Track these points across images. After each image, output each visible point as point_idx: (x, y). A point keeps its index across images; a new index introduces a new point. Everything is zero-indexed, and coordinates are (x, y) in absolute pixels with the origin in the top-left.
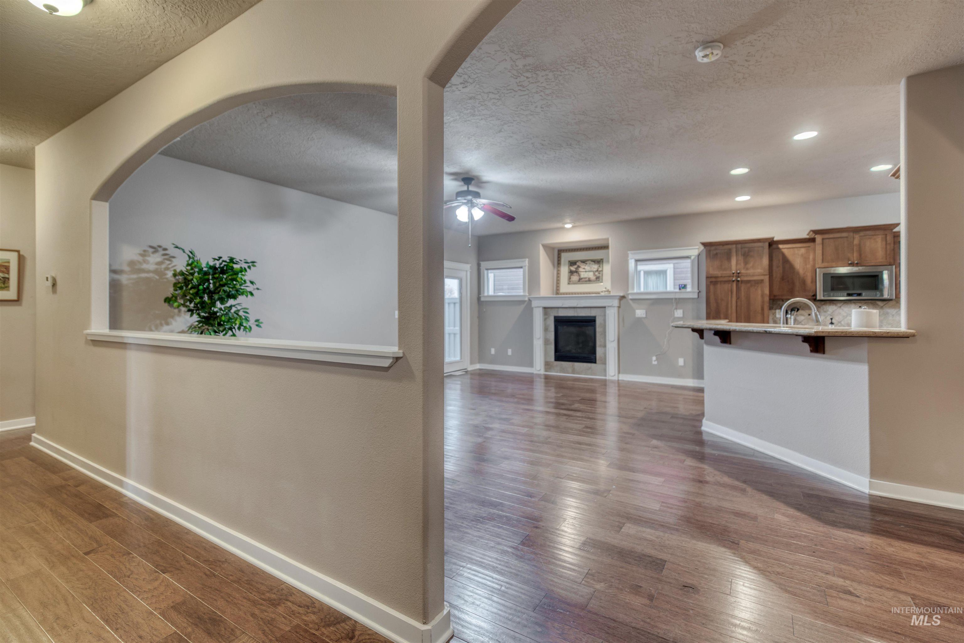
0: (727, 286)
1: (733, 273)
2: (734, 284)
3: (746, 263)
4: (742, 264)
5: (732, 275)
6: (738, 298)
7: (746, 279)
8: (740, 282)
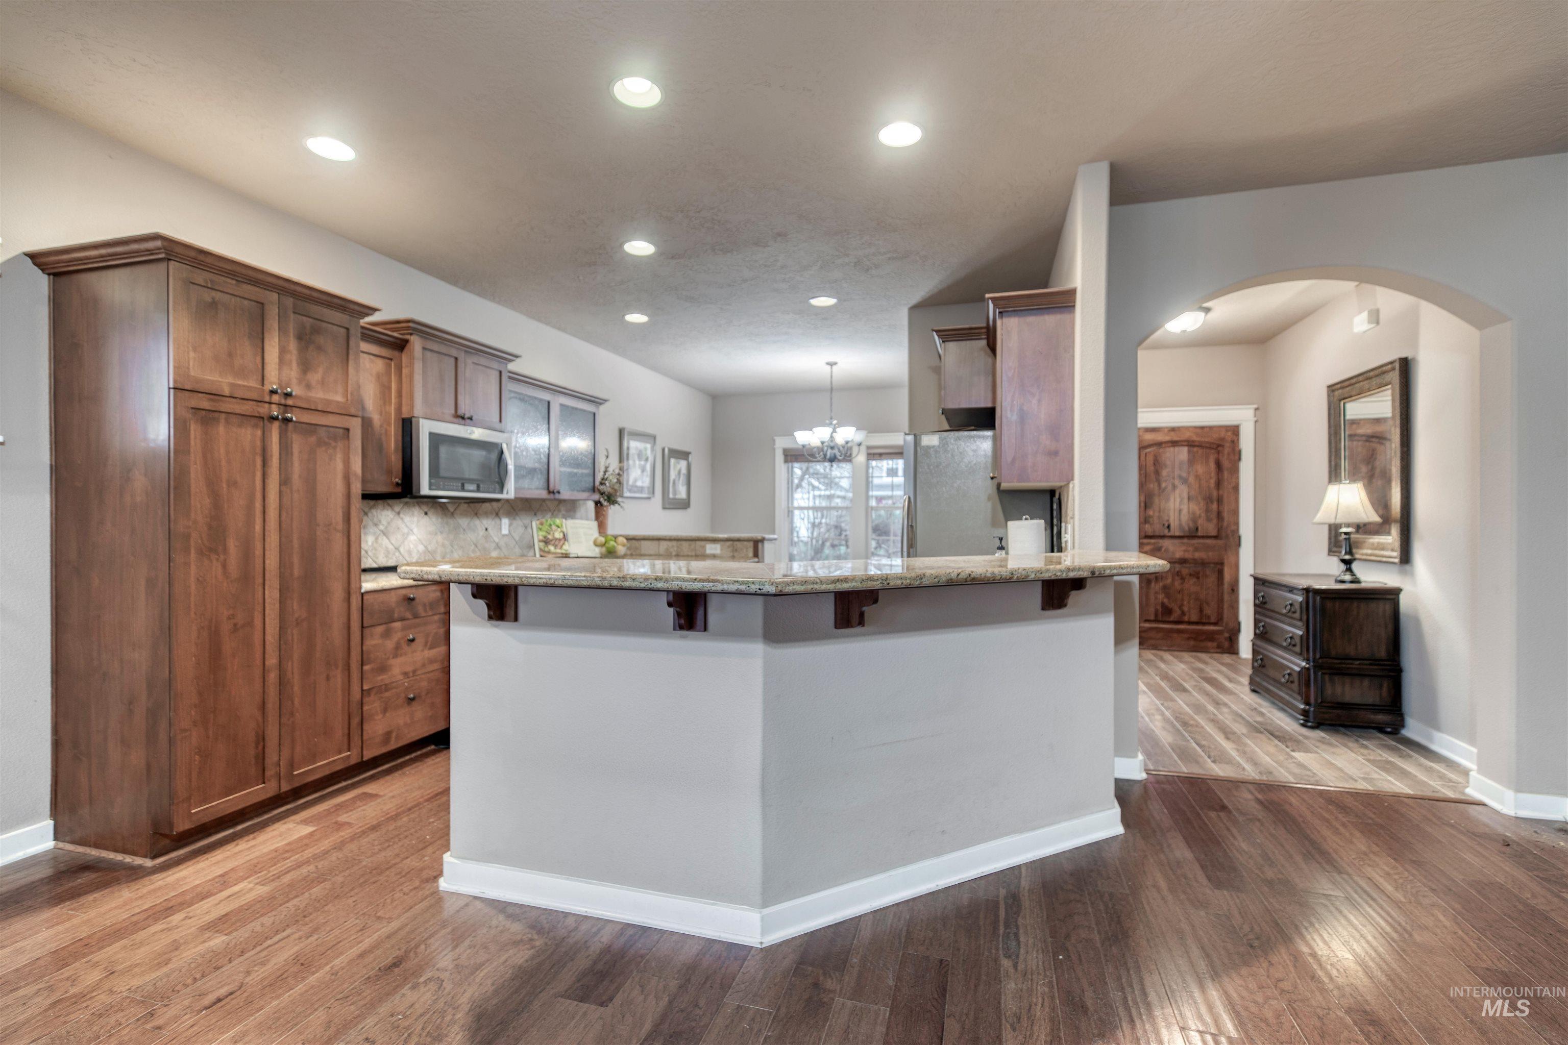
0: (249, 435)
1: (273, 392)
2: (275, 428)
3: (306, 367)
4: (294, 365)
5: (267, 399)
6: (285, 481)
7: (306, 418)
8: (290, 425)
